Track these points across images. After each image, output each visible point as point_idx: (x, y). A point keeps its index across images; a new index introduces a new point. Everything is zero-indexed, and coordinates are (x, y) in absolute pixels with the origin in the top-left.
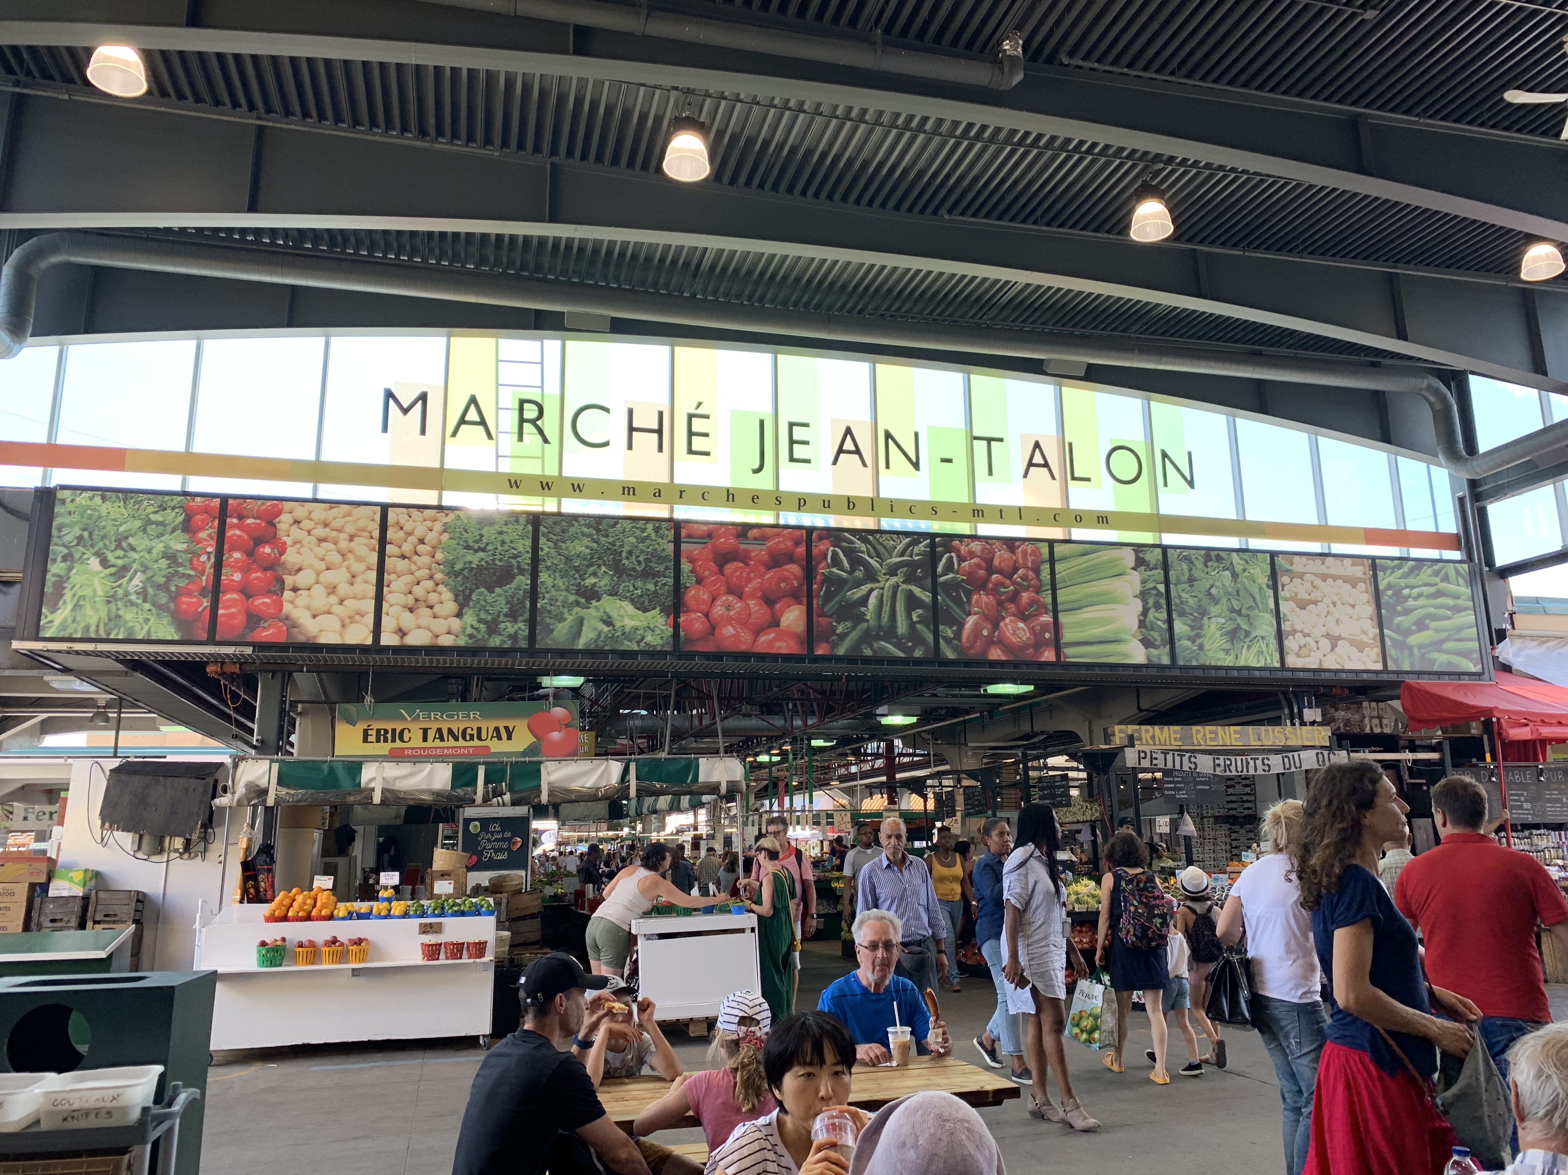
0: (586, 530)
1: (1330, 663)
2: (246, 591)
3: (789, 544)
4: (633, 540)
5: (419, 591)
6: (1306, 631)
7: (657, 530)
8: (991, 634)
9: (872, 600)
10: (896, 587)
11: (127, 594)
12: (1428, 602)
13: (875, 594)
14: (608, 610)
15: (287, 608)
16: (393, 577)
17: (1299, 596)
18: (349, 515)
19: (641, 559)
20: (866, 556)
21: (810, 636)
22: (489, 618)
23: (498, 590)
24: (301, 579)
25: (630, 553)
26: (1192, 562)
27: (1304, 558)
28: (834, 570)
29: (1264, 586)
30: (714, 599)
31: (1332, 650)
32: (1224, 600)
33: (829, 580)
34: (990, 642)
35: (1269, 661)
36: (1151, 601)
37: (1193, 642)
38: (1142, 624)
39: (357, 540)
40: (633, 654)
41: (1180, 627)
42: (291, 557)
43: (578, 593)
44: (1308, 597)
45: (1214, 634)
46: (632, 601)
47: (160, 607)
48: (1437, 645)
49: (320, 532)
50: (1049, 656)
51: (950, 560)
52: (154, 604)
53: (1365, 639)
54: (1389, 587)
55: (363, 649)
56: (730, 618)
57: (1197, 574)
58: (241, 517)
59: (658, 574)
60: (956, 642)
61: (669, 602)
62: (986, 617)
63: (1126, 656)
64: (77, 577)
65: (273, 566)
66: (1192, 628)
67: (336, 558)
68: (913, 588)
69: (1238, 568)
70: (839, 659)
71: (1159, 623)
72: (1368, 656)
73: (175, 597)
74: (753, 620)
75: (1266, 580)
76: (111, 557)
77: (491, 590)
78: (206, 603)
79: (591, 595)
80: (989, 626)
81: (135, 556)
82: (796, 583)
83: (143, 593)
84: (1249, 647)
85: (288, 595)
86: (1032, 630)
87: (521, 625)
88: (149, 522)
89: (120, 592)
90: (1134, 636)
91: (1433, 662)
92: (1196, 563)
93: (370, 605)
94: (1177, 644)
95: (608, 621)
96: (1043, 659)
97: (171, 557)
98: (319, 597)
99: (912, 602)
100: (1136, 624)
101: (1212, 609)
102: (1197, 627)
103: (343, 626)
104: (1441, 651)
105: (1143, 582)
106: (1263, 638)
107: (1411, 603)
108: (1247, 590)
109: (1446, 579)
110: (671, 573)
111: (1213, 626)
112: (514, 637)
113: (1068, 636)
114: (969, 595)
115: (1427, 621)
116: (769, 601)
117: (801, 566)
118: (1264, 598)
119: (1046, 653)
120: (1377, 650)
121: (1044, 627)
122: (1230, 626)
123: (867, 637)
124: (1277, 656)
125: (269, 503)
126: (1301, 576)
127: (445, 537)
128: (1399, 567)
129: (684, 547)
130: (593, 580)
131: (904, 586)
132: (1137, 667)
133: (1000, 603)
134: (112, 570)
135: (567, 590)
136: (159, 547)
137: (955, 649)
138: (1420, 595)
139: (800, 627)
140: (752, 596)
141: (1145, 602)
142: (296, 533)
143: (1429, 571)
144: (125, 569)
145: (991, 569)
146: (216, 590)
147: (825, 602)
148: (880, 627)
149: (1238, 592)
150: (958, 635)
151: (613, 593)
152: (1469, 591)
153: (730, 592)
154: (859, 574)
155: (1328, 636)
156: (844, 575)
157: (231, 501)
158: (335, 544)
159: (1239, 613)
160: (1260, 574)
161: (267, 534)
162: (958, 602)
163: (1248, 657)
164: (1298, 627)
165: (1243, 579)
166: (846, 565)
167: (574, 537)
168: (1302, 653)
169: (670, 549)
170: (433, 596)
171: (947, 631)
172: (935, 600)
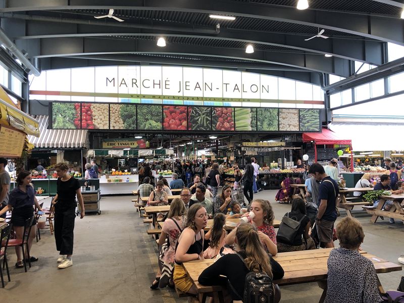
0: (146, 107)
1: (288, 130)
2: (86, 120)
3: (184, 109)
4: (154, 109)
5: (116, 119)
6: (284, 124)
7: (159, 107)
10: (204, 117)
11: (66, 121)
12: (310, 117)
13: (200, 118)
14: (150, 122)
15: (94, 123)
16: (112, 117)
17: (283, 117)
18: (103, 105)
19: (156, 113)
20: (198, 111)
21: (188, 127)
22: (129, 124)
23: (130, 119)
24: (96, 117)
25: (154, 112)
27: (285, 109)
28: (192, 114)
29: (276, 115)
30: (170, 120)
31: (289, 127)
32: (268, 118)
33: (191, 116)
34: (222, 127)
35: (276, 129)
37: (261, 126)
38: (251, 123)
39: (105, 110)
40: (155, 130)
41: (259, 123)
42: (93, 113)
43: (145, 119)
44: (285, 117)
45: (265, 125)
46: (155, 121)
49: (98, 109)
50: (233, 129)
51: (215, 112)
52: (71, 123)
53: (296, 125)
54: (302, 115)
55: (107, 130)
56: (173, 123)
57: (262, 113)
58: (84, 107)
59: (159, 116)
61: (161, 121)
62: (221, 122)
63: (248, 129)
64: (57, 118)
65: (90, 115)
67: (101, 114)
68: (207, 117)
69: (271, 112)
70: (194, 131)
71: (255, 123)
72: (296, 128)
73: (74, 121)
74: (177, 124)
76: (63, 114)
78: (80, 122)
79: (147, 120)
80: (222, 124)
81: (67, 114)
82: (185, 117)
83: (69, 121)
85: (93, 120)
86: (230, 125)
87: (135, 125)
88: (68, 108)
90: (249, 125)
91: (310, 129)
92: (263, 111)
93: (108, 122)
94: (258, 127)
95: (150, 124)
97: (73, 114)
98: (99, 121)
99: (207, 120)
101: (265, 120)
102: (262, 123)
103: (103, 126)
104: (312, 127)
105: (252, 115)
106: (275, 125)
107: (306, 118)
108: (273, 116)
109: (314, 113)
110: (162, 115)
111: (265, 123)
112: (133, 127)
113: (237, 126)
114: (218, 118)
115: (309, 121)
116: (180, 120)
117: (186, 113)
118: (276, 117)
120: (298, 127)
121: (232, 124)
122: (269, 123)
123: (198, 127)
124: (278, 129)
125: (89, 104)
126: (284, 113)
127: (120, 109)
128: (305, 111)
129: (164, 110)
130: (147, 117)
132: (250, 131)
133: (224, 120)
134: (63, 117)
135: (143, 119)
136: (71, 112)
137: (215, 129)
138: (308, 116)
139: (186, 125)
140: (177, 119)
141: (252, 119)
142: (94, 109)
143: (311, 111)
144: (65, 116)
145: (222, 113)
146: (81, 120)
147: (191, 120)
148: (201, 125)
149: (271, 116)
150: (216, 126)
151: (151, 119)
152: (319, 115)
153: (173, 119)
154: (197, 115)
155: (288, 124)
156: (194, 115)
157: (82, 103)
158: (101, 111)
159: (271, 120)
160: (276, 112)
161: (89, 110)
162: (216, 120)
163: (272, 129)
164: (282, 123)
165: (272, 114)
166: (195, 113)
167: (143, 109)
168: (283, 128)
169: (161, 110)
170: (119, 120)
171: (213, 125)
172: (211, 119)
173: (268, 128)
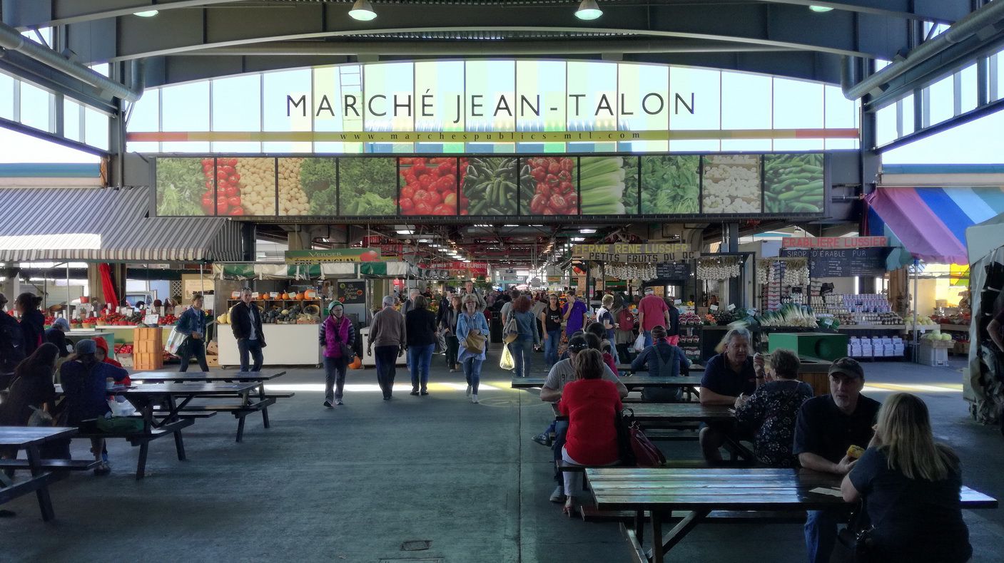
0: (358, 163)
1: (730, 210)
2: (227, 195)
3: (449, 165)
4: (378, 167)
5: (292, 193)
6: (717, 195)
7: (389, 160)
8: (546, 203)
9: (488, 189)
10: (500, 182)
11: (185, 198)
12: (794, 176)
13: (489, 186)
14: (369, 198)
15: (242, 201)
16: (282, 187)
17: (715, 177)
18: (263, 162)
19: (382, 175)
20: (485, 169)
21: (458, 207)
22: (320, 203)
23: (323, 191)
24: (247, 190)
25: (377, 173)
26: (654, 163)
27: (720, 156)
28: (470, 176)
29: (695, 172)
30: (415, 191)
31: (731, 203)
32: (671, 181)
33: (468, 181)
34: (545, 207)
35: (693, 210)
36: (630, 183)
37: (651, 202)
38: (624, 195)
39: (267, 172)
40: (380, 217)
41: (644, 195)
42: (242, 181)
43: (356, 191)
44: (720, 177)
45: (663, 198)
46: (379, 194)
47: (196, 203)
48: (797, 199)
49: (253, 170)
50: (574, 212)
51: (527, 168)
52: (194, 201)
53: (752, 197)
54: (771, 169)
55: (273, 217)
56: (422, 200)
57: (657, 168)
58: (222, 165)
59: (389, 182)
60: (528, 207)
61: (395, 194)
62: (543, 195)
63: (615, 211)
64: (167, 192)
65: (236, 185)
66: (651, 196)
67: (259, 180)
68: (508, 183)
69: (680, 164)
70: (471, 216)
71: (634, 194)
72: (753, 206)
73: (202, 198)
74: (432, 201)
75: (696, 169)
76: (177, 183)
77: (320, 192)
78: (213, 200)
79: (361, 192)
80: (545, 199)
81: (186, 183)
82: (452, 183)
83: (190, 198)
84: (682, 204)
85: (242, 196)
86: (567, 200)
87: (333, 206)
88: (189, 169)
89: (182, 197)
90: (619, 201)
91: (793, 208)
92: (657, 162)
93: (274, 199)
94: (642, 204)
95: (369, 203)
96: (571, 214)
97: (198, 182)
98: (254, 197)
99: (507, 189)
100: (621, 195)
101: (664, 185)
102: (654, 196)
103: (264, 208)
104: (799, 201)
105: (626, 174)
106: (691, 199)
107: (784, 177)
108: (684, 174)
109: (808, 162)
110: (396, 180)
111: (663, 194)
112: (330, 211)
113: (584, 202)
114: (536, 184)
115: (793, 186)
116: (440, 192)
117: (454, 175)
118: (694, 179)
119: (573, 211)
120: (759, 202)
121: (573, 198)
122: (673, 194)
123: (485, 206)
124: (698, 208)
125: (232, 159)
126: (717, 166)
127: (301, 169)
128: (779, 158)
129: (401, 169)
130: (362, 186)
131: (504, 182)
132: (621, 216)
133: (551, 188)
134: (179, 189)
135: (351, 190)
136: (194, 179)
137: (528, 210)
138: (790, 172)
139: (454, 203)
140: (432, 190)
141: (627, 184)
142: (243, 171)
143: (798, 159)
144: (183, 188)
145: (547, 171)
146: (216, 195)
147: (466, 191)
148: (491, 202)
149: (679, 176)
150: (529, 204)
151: (371, 191)
152: (822, 169)
153: (422, 188)
154: (482, 177)
155: (730, 196)
156: (475, 178)
157: (218, 159)
158: (258, 174)
159: (679, 187)
160: (693, 165)
161: (232, 171)
162: (530, 188)
163: (682, 209)
164: (712, 192)
165: (683, 169)
166: (476, 173)
167: (353, 167)
168: (713, 206)
169: (395, 169)
170: (298, 195)
171: (524, 202)
172: (518, 187)
173: (670, 207)
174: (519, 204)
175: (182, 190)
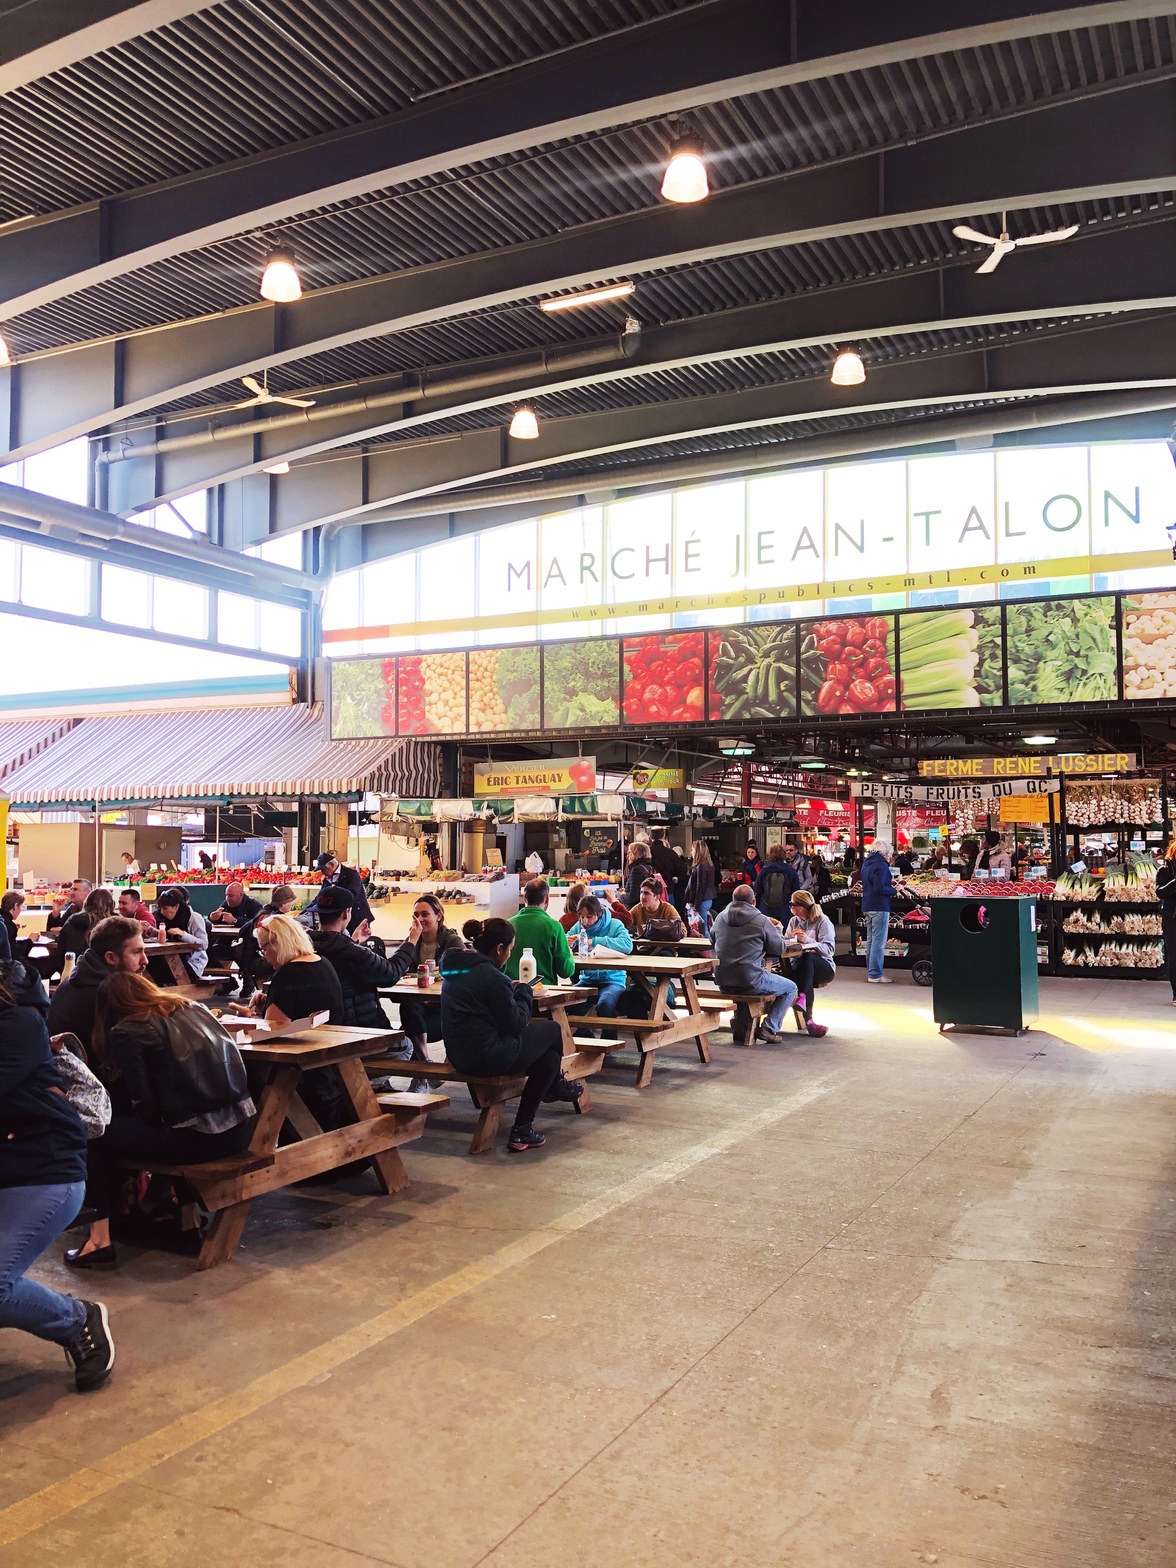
0: (568, 651)
2: (410, 707)
3: (694, 643)
4: (595, 654)
6: (1151, 664)
7: (609, 645)
8: (842, 695)
9: (751, 679)
10: (769, 665)
11: (363, 714)
13: (753, 673)
14: (582, 701)
15: (427, 715)
16: (473, 692)
17: (1147, 632)
18: (451, 658)
19: (600, 666)
20: (747, 645)
21: (707, 709)
22: (520, 711)
23: (524, 695)
24: (432, 698)
25: (594, 663)
26: (1031, 614)
27: (1155, 595)
28: (724, 659)
29: (1107, 627)
30: (645, 687)
32: (1062, 645)
33: (720, 666)
34: (842, 700)
35: (1106, 695)
36: (987, 653)
37: (1027, 685)
38: (977, 674)
39: (456, 673)
40: (596, 729)
41: (1014, 672)
42: (427, 686)
43: (566, 693)
44: (1157, 632)
45: (1049, 675)
46: (596, 695)
47: (376, 719)
49: (440, 670)
50: (891, 707)
51: (812, 640)
52: (373, 717)
56: (654, 700)
57: (1033, 623)
58: (405, 665)
59: (610, 675)
60: (813, 703)
61: (617, 693)
62: (838, 682)
63: (962, 702)
64: (342, 708)
65: (420, 692)
66: (1026, 673)
67: (447, 684)
68: (781, 665)
69: (1079, 614)
70: (728, 722)
71: (995, 671)
73: (381, 713)
74: (669, 699)
75: (1109, 622)
76: (355, 695)
77: (521, 696)
78: (393, 716)
79: (572, 693)
80: (842, 688)
81: (364, 693)
82: (697, 672)
83: (368, 713)
84: (1085, 684)
85: (427, 708)
86: (877, 688)
87: (536, 715)
88: (368, 675)
89: (360, 713)
90: (969, 684)
92: (1035, 614)
93: (464, 709)
94: (1010, 688)
95: (582, 710)
96: (885, 711)
97: (378, 692)
98: (440, 708)
99: (781, 676)
100: (971, 674)
101: (1049, 653)
102: (1031, 672)
103: (453, 723)
105: (981, 637)
106: (1101, 675)
108: (1088, 633)
110: (618, 674)
111: (1049, 669)
112: (532, 723)
113: (907, 690)
114: (826, 666)
116: (678, 687)
117: (701, 658)
118: (1105, 638)
119: (888, 706)
121: (888, 685)
122: (1067, 667)
123: (746, 706)
124: (1115, 690)
125: (416, 657)
126: (1150, 612)
127: (497, 665)
129: (625, 655)
130: (573, 684)
131: (775, 665)
132: (972, 710)
133: (851, 670)
134: (356, 702)
135: (560, 691)
136: (373, 687)
137: (813, 708)
139: (700, 702)
140: (669, 683)
141: (981, 654)
142: (429, 672)
144: (360, 701)
145: (844, 644)
146: (397, 708)
147: (717, 684)
148: (756, 697)
149: (1077, 636)
150: (816, 698)
151: (585, 690)
153: (653, 683)
154: (742, 659)
155: (1175, 666)
156: (731, 661)
157: (400, 659)
158: (446, 676)
159: (1077, 654)
160: (1104, 615)
161: (416, 674)
162: (817, 672)
163: (1084, 693)
164: (1142, 662)
165: (1084, 623)
166: (733, 654)
167: (561, 658)
168: (1145, 685)
169: (617, 657)
170: (493, 702)
171: (807, 695)
172: (798, 672)
173: (1061, 690)
174: (799, 698)
175: (359, 703)
